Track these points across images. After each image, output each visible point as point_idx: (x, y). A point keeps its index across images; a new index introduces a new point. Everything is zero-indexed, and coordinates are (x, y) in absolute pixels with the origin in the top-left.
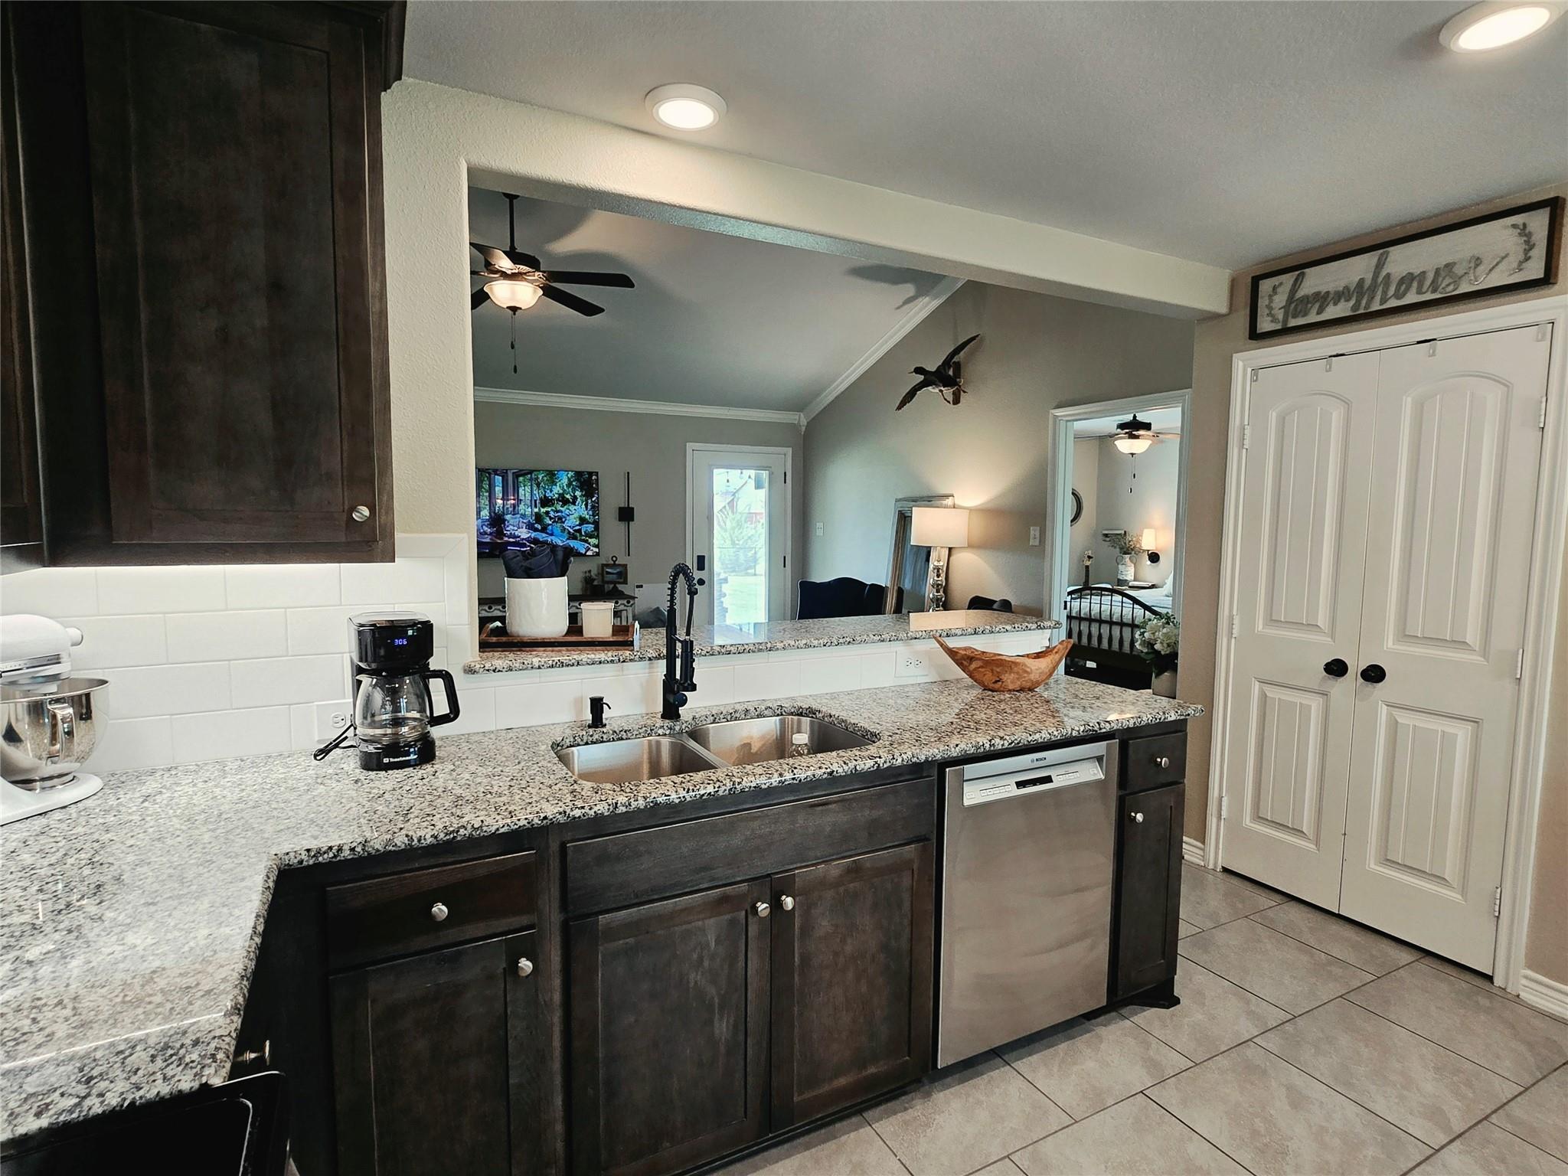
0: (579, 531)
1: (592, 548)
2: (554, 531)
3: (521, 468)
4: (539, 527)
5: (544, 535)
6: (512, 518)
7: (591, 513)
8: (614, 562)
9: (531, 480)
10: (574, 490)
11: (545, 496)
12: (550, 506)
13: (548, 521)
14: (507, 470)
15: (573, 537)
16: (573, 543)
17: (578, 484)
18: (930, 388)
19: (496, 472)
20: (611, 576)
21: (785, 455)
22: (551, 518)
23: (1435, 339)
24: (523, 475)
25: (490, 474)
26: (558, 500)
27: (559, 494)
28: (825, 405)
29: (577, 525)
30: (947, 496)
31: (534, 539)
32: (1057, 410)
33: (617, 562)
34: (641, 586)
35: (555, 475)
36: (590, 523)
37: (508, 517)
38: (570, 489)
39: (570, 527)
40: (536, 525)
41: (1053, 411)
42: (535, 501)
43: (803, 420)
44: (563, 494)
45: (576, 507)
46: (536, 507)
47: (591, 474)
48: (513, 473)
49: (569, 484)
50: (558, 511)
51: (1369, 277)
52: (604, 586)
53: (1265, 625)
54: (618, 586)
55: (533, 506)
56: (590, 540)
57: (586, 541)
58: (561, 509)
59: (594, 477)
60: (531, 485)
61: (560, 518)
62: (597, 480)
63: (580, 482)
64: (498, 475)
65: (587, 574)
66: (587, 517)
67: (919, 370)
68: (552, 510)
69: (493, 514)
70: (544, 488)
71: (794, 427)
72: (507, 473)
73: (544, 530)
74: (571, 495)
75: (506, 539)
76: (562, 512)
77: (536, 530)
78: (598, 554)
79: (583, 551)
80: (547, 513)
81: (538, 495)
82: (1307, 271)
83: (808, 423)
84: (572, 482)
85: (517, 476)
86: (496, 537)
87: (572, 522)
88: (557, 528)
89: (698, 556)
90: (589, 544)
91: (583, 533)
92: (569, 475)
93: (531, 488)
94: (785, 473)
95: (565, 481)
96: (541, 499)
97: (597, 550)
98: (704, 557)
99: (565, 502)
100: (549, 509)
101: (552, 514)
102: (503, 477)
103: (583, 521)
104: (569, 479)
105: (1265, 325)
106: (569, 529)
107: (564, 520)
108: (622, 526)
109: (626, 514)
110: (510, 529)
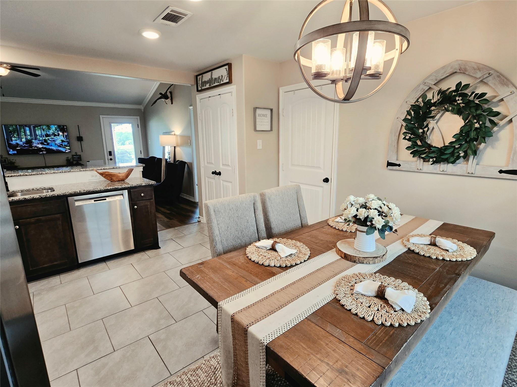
0: (62, 145)
1: (67, 150)
2: (52, 145)
3: (36, 124)
4: (46, 144)
5: (48, 146)
6: (35, 141)
7: (65, 139)
8: (76, 154)
9: (41, 128)
10: (58, 131)
11: (47, 133)
12: (49, 137)
13: (49, 142)
14: (30, 125)
15: (60, 146)
16: (60, 148)
17: (59, 129)
18: (162, 99)
19: (26, 126)
20: (76, 158)
21: (137, 119)
22: (50, 141)
23: (220, 94)
24: (37, 127)
25: (23, 127)
26: (52, 135)
27: (52, 133)
28: (147, 103)
29: (61, 143)
30: (172, 132)
31: (44, 147)
32: (190, 107)
33: (77, 154)
34: (89, 161)
35: (50, 127)
36: (66, 142)
37: (33, 141)
38: (56, 131)
39: (58, 143)
40: (45, 143)
41: (189, 107)
42: (43, 135)
43: (142, 107)
44: (54, 133)
45: (59, 137)
46: (44, 137)
47: (64, 126)
48: (33, 126)
49: (56, 130)
50: (52, 138)
51: (210, 78)
52: (73, 162)
53: (207, 164)
54: (79, 161)
55: (43, 137)
56: (66, 147)
57: (65, 148)
58: (54, 137)
59: (65, 127)
60: (41, 130)
61: (54, 141)
62: (66, 128)
63: (60, 129)
64: (27, 127)
65: (67, 158)
66: (64, 140)
67: (161, 94)
68: (50, 138)
69: (27, 140)
70: (46, 131)
71: (139, 110)
72: (30, 126)
73: (48, 144)
74: (57, 133)
75: (33, 148)
76: (54, 138)
77: (45, 145)
78: (70, 152)
79: (64, 151)
80: (48, 139)
81: (44, 133)
82: (203, 75)
83: (144, 108)
84: (57, 129)
85: (34, 127)
86: (29, 147)
87: (58, 142)
88: (53, 144)
89: (109, 151)
90: (66, 148)
91: (63, 145)
92: (56, 127)
93: (41, 131)
94: (138, 125)
95: (54, 129)
96: (45, 134)
97: (70, 150)
98: (111, 151)
99: (55, 135)
100: (49, 138)
101: (50, 139)
102: (29, 128)
103: (63, 141)
104: (55, 128)
105: (200, 89)
106: (58, 144)
107: (55, 141)
108: (79, 143)
109: (80, 139)
110: (34, 145)
